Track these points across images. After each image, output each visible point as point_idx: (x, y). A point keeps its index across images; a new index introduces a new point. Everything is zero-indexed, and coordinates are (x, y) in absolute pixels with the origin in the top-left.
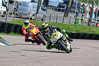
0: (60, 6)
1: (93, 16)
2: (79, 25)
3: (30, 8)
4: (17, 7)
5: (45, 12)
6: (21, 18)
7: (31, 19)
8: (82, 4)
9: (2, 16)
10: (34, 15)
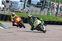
0: (38, 4)
1: (59, 10)
2: (50, 16)
3: (19, 5)
4: (11, 5)
5: (29, 8)
6: (14, 11)
7: (20, 12)
8: (52, 3)
9: (2, 10)
10: (22, 10)
